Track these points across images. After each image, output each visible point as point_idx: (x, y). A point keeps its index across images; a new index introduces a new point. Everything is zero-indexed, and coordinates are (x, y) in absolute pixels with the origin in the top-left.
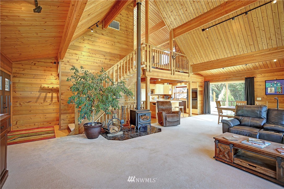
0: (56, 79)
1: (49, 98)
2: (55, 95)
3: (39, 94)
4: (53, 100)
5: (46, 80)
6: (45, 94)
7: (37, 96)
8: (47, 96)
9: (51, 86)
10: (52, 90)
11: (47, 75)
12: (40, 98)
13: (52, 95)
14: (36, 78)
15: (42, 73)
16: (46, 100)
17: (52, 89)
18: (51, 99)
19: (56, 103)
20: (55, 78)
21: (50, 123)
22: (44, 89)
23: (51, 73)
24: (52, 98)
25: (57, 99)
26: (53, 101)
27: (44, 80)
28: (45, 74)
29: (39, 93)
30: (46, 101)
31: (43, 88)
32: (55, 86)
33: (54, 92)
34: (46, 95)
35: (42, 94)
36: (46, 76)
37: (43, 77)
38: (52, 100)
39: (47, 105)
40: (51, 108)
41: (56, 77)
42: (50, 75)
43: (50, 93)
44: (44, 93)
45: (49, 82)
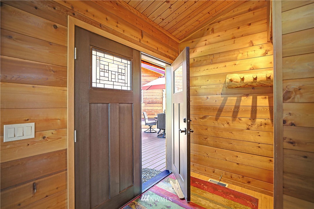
0: (265, 54)
1: (246, 111)
2: (262, 102)
3: (223, 99)
4: (258, 115)
5: (237, 62)
6: (235, 98)
7: (219, 104)
8: (241, 104)
9: (249, 77)
10: (253, 88)
11: (238, 50)
12: (224, 110)
13: (255, 101)
14: (215, 61)
15: (229, 46)
16: (239, 116)
17: (254, 84)
18: (252, 113)
19: (267, 127)
20: (262, 51)
21: (249, 182)
22: (234, 86)
23: (248, 39)
24: (254, 110)
25: (268, 115)
26: (258, 121)
27: (232, 63)
28: (235, 47)
29: (222, 97)
30: (237, 119)
31: (231, 84)
32: (262, 75)
33: (261, 94)
34: (239, 101)
35: (229, 98)
36: (236, 52)
37: (230, 57)
38: (253, 117)
39: (242, 130)
40: (252, 138)
41: (265, 46)
42: (247, 45)
43: (247, 95)
44: (232, 98)
45: (246, 65)
